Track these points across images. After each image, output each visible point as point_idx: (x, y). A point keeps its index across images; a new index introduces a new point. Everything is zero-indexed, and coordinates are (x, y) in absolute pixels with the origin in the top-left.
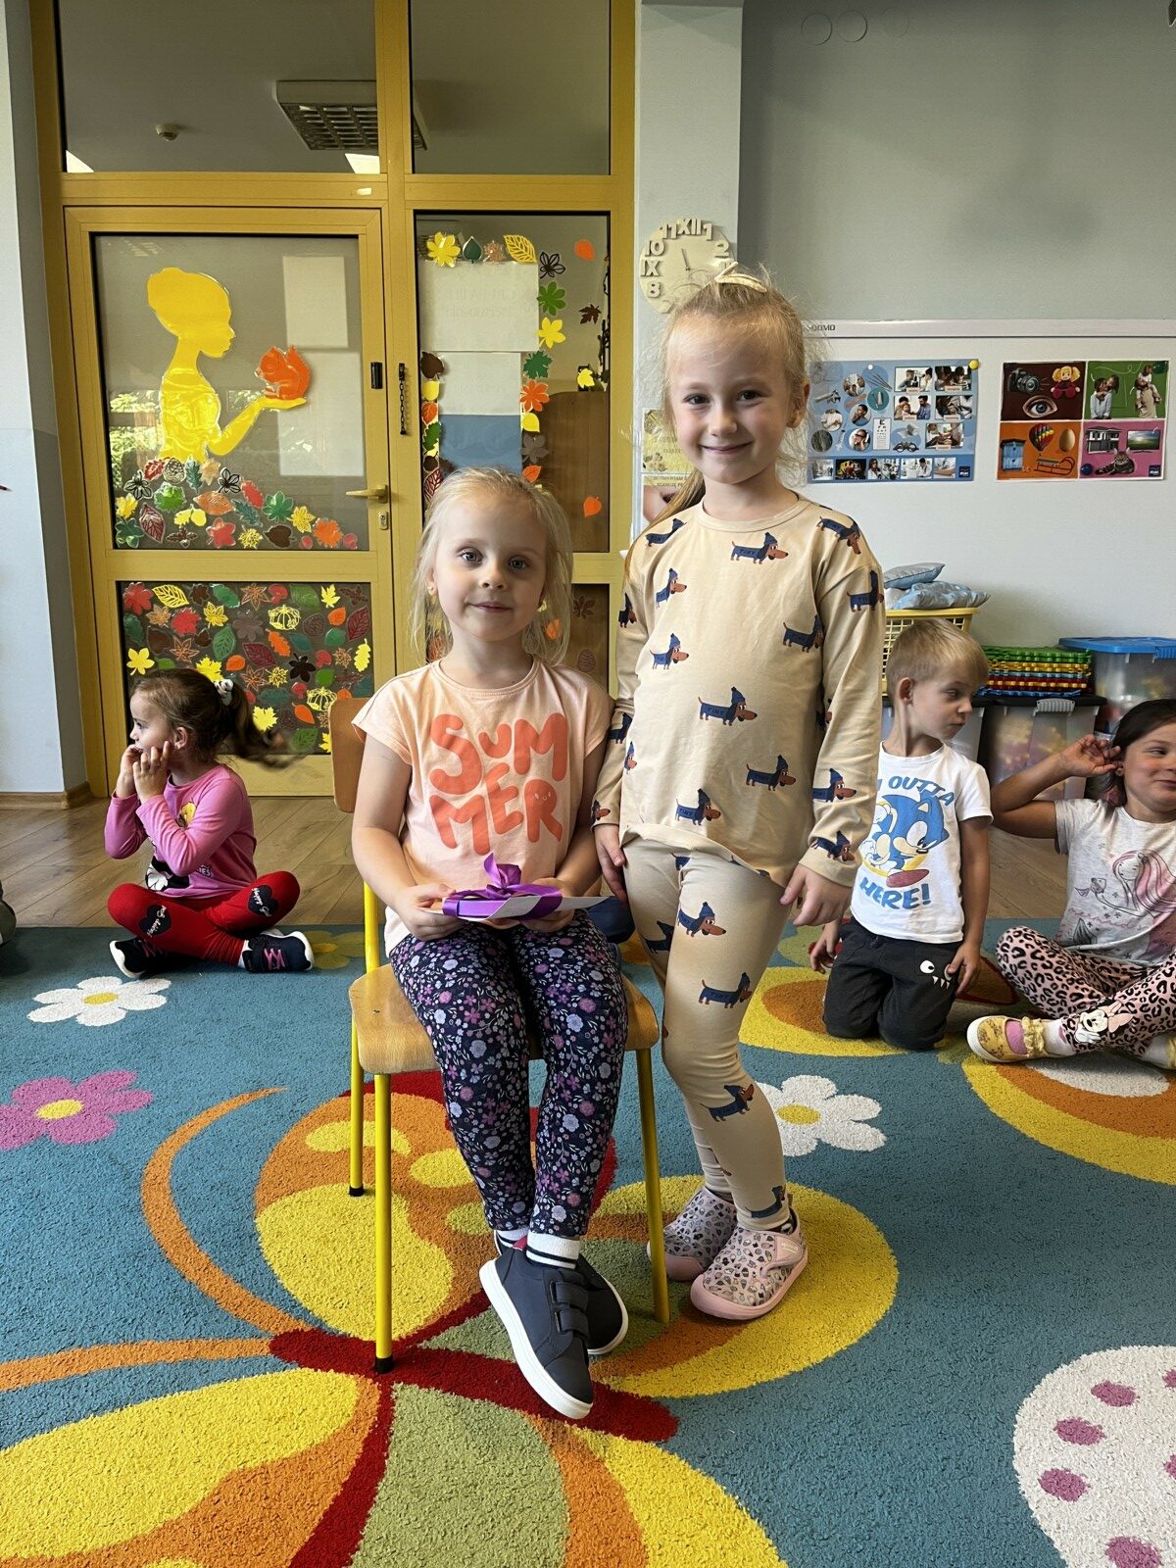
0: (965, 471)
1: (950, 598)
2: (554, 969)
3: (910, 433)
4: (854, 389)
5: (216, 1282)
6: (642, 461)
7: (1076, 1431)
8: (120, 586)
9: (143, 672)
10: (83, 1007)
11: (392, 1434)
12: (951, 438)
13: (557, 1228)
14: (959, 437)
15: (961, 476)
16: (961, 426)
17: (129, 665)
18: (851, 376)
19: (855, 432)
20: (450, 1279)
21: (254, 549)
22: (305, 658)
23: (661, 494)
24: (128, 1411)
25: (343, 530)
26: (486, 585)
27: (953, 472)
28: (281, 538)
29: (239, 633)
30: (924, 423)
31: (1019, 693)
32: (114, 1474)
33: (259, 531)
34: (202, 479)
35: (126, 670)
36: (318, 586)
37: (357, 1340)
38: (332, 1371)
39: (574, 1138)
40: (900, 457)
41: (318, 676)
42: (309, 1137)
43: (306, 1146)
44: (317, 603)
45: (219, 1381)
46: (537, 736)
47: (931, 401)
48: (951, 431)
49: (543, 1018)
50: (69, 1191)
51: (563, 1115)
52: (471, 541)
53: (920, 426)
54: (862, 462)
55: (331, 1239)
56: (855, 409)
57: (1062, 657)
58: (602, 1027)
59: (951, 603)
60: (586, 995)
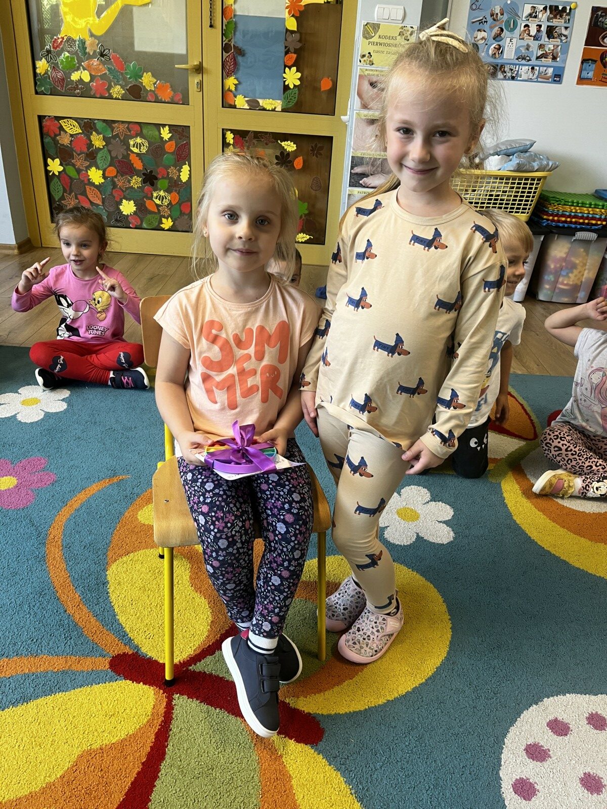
0: (558, 77)
1: (536, 165)
2: (272, 489)
3: (528, 49)
4: (497, 17)
5: (82, 615)
6: (359, 58)
7: (536, 753)
8: (41, 118)
9: (57, 174)
10: (20, 407)
11: (171, 730)
12: (552, 55)
13: (265, 634)
14: (557, 54)
15: (555, 81)
16: (560, 47)
17: (49, 168)
18: (496, 7)
19: (494, 46)
20: (210, 622)
21: (119, 99)
22: (151, 172)
23: (369, 81)
24: (32, 704)
25: (172, 90)
26: (240, 238)
27: (550, 77)
28: (136, 93)
29: (112, 153)
30: (537, 43)
31: (566, 225)
32: (21, 748)
33: (122, 87)
34: (87, 50)
35: (47, 172)
36: (158, 126)
37: (156, 661)
38: (142, 683)
39: (277, 588)
40: (519, 65)
41: (160, 183)
42: (140, 513)
43: (137, 519)
44: (157, 137)
45: (80, 687)
46: (270, 336)
47: (544, 29)
48: (553, 50)
49: (263, 519)
50: (7, 543)
51: (271, 576)
52: (230, 207)
53: (534, 45)
54: (495, 67)
55: (147, 589)
56: (496, 30)
57: (595, 205)
58: (297, 532)
59: (536, 169)
60: (289, 511)
